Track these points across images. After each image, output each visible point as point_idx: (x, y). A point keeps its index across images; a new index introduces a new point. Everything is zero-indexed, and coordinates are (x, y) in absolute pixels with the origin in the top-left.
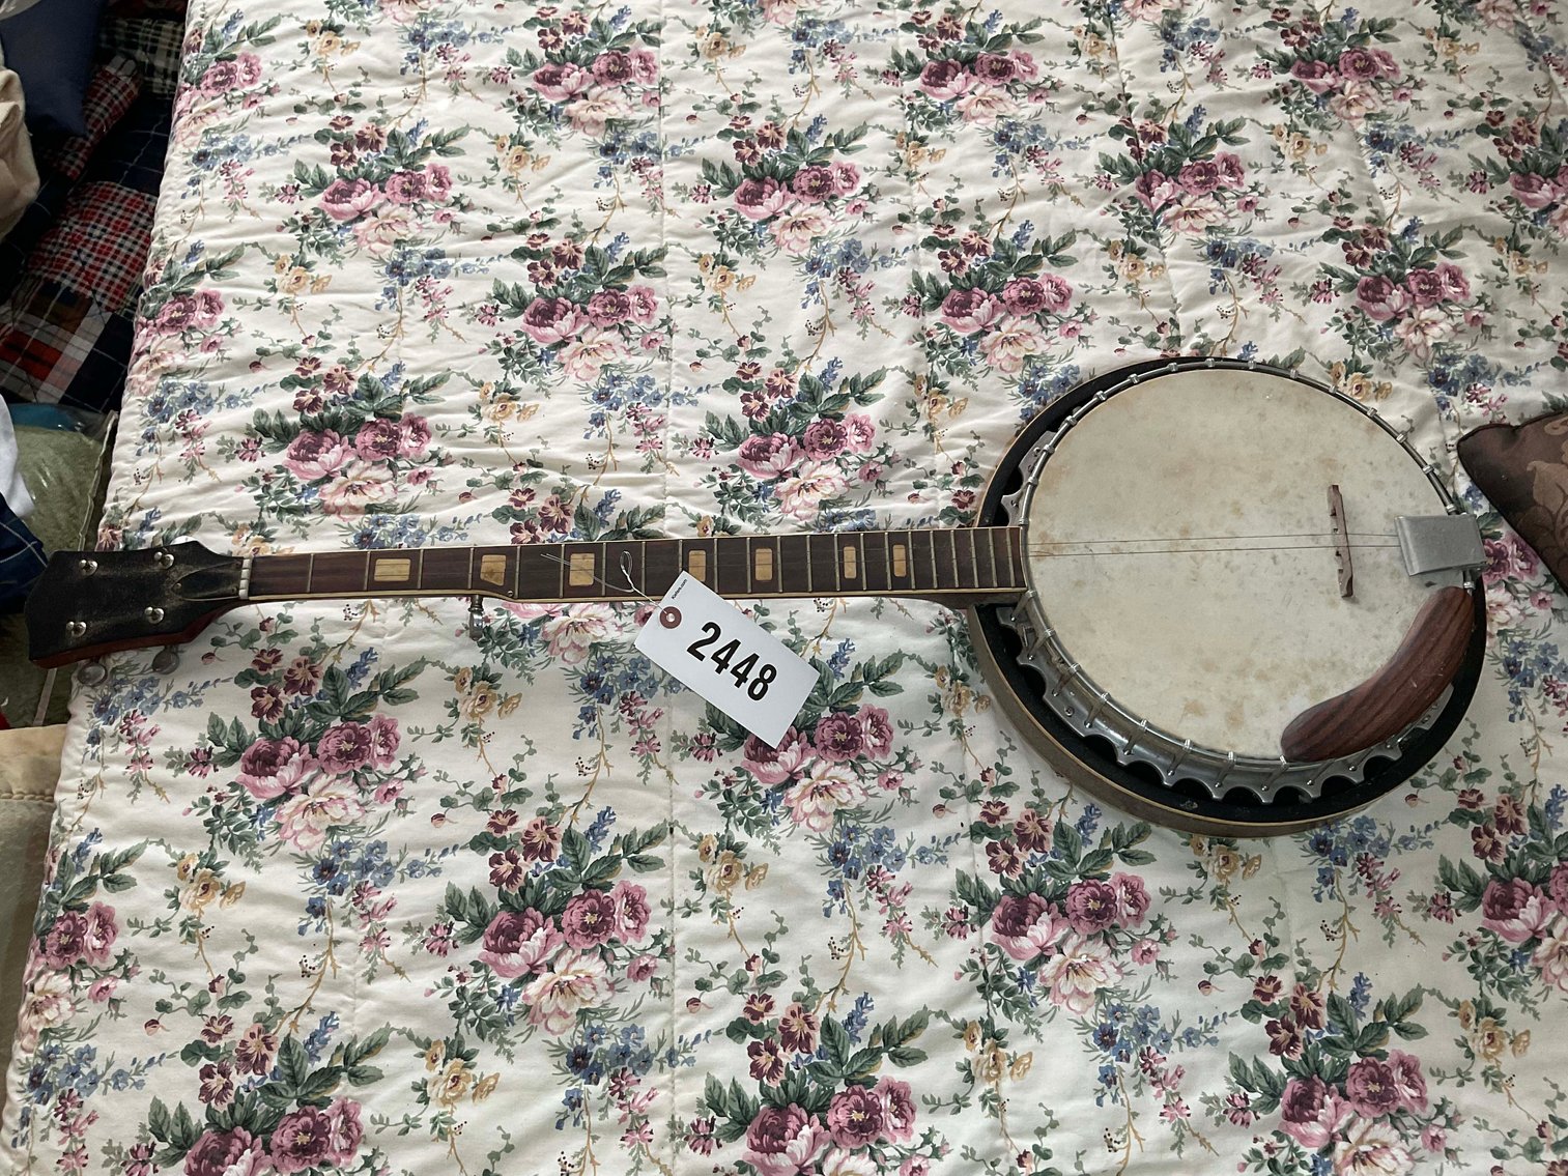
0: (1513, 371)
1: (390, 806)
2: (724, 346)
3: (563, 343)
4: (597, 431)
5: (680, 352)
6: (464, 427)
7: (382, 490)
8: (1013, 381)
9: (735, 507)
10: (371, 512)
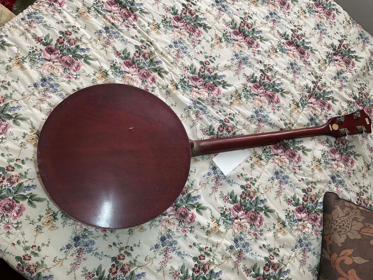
0: (348, 189)
1: (67, 80)
2: (207, 55)
3: (177, 27)
4: (169, 48)
5: (197, 48)
6: (144, 25)
7: (118, 23)
8: (255, 108)
9: (182, 85)
10: (112, 25)
